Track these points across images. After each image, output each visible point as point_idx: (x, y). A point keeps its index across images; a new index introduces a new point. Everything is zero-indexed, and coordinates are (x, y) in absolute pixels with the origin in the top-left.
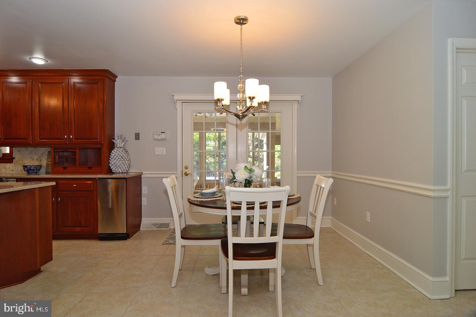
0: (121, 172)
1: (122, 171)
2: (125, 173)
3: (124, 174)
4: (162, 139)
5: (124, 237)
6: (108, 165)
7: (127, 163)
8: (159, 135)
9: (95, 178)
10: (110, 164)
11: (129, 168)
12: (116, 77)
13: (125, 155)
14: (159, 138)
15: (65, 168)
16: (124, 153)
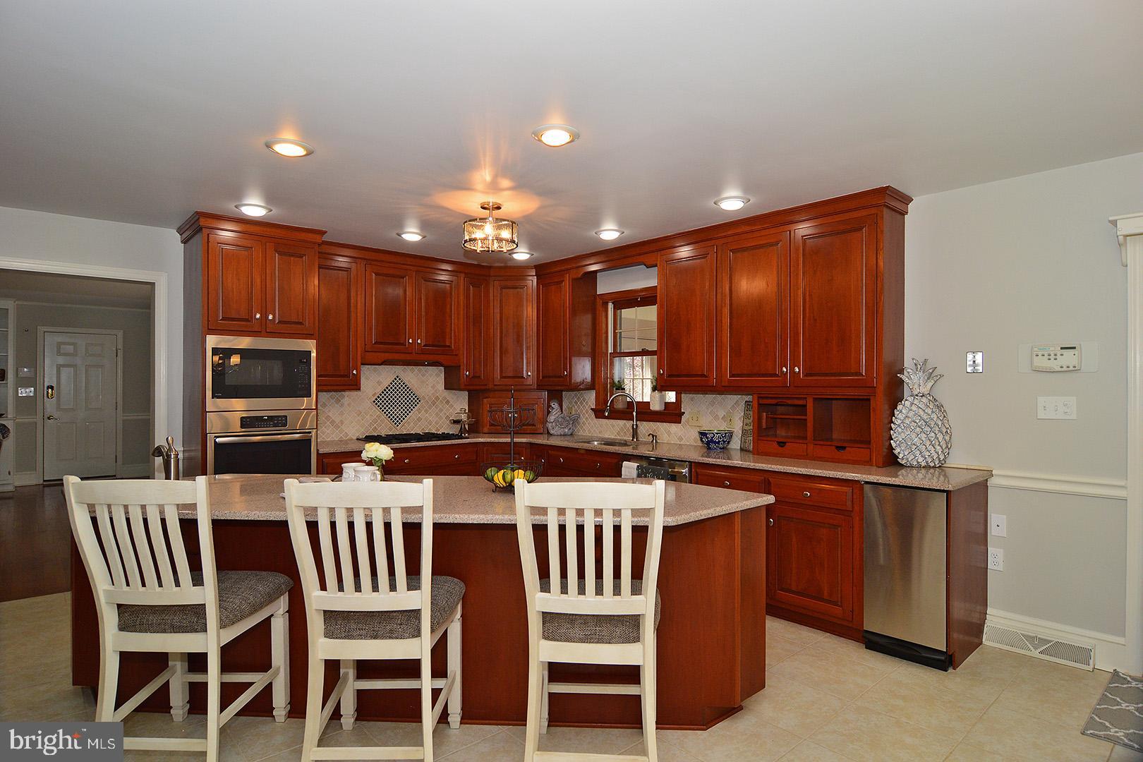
0: (923, 464)
1: (927, 462)
2: (934, 467)
3: (932, 471)
4: (1065, 369)
5: (943, 661)
6: (887, 444)
7: (940, 439)
8: (1052, 357)
9: (858, 482)
10: (892, 441)
11: (948, 454)
12: (907, 200)
13: (934, 416)
14: (1055, 365)
15: (782, 444)
16: (933, 412)
